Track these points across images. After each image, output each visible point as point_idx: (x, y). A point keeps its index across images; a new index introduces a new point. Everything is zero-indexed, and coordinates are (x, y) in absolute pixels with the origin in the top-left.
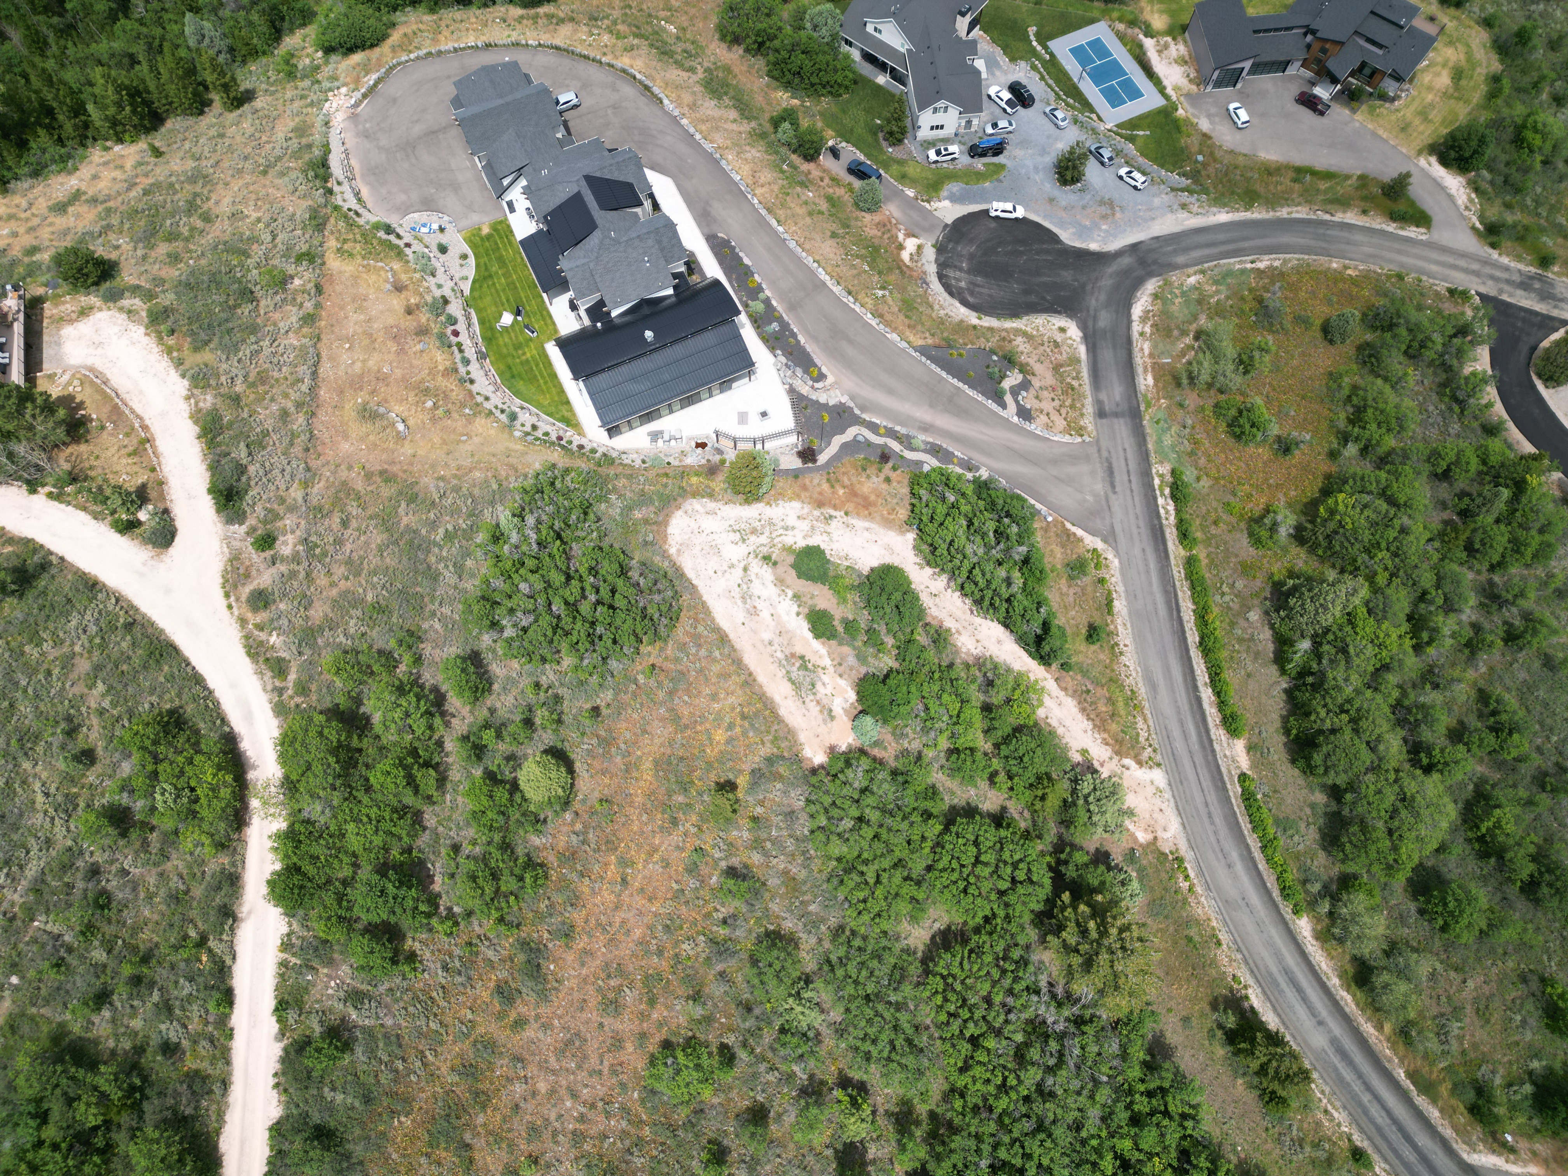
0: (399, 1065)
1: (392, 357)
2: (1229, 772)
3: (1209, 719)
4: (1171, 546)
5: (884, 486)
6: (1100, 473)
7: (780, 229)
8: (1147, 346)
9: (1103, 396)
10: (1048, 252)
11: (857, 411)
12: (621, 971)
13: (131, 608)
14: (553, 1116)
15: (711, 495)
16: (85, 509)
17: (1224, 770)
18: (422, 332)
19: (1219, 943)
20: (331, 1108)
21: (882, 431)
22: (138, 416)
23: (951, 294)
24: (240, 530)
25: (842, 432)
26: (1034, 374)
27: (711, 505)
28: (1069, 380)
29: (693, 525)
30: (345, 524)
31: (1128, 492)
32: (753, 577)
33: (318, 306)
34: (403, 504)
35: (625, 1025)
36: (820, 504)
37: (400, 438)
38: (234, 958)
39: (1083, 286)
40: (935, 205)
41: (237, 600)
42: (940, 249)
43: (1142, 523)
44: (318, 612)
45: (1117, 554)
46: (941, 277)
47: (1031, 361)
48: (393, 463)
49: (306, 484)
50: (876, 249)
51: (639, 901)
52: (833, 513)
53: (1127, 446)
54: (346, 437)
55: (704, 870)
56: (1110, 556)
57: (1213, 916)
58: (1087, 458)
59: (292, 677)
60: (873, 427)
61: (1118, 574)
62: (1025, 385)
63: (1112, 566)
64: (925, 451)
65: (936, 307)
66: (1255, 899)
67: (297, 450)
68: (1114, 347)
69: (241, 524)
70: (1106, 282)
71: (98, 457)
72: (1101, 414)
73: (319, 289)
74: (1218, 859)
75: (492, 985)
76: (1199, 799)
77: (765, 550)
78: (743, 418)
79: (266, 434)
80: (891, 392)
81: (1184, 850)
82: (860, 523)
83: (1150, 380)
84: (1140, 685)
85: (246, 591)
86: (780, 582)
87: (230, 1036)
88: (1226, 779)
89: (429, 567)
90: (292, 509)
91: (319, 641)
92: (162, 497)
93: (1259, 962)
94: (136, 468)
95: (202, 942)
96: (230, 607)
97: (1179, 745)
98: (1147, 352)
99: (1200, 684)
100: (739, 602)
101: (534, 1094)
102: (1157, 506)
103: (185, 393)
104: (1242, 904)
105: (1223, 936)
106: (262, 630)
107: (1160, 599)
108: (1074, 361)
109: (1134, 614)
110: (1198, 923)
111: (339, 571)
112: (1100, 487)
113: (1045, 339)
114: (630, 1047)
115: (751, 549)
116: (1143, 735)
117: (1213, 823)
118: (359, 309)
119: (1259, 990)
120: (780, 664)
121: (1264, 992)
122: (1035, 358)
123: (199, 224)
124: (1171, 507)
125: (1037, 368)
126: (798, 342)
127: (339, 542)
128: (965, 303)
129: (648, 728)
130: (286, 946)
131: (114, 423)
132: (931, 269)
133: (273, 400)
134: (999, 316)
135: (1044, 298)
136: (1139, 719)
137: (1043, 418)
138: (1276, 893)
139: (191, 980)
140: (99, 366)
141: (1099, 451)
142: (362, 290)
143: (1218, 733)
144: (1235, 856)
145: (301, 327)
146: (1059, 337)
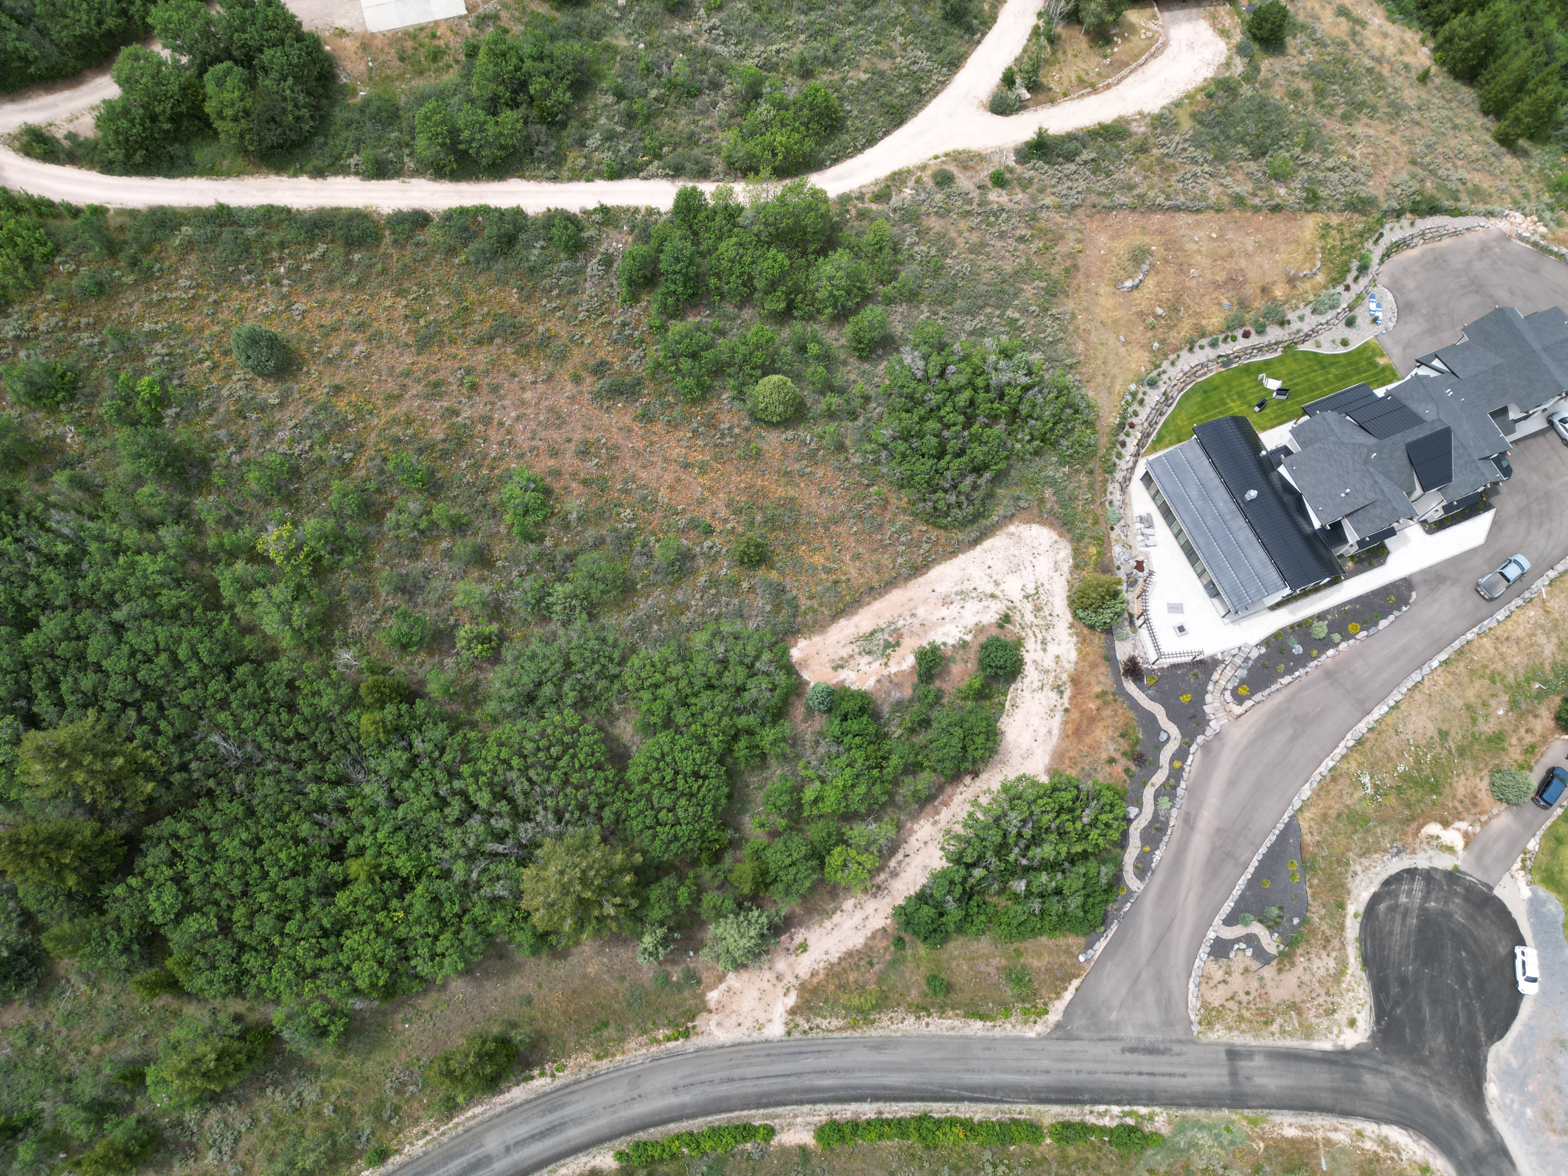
0: (555, 292)
1: (1208, 275)
2: (777, 1116)
3: (838, 1107)
4: (1056, 1109)
5: (1104, 756)
6: (1150, 1038)
7: (1435, 663)
8: (1341, 1137)
9: (1259, 1061)
10: (1471, 1020)
11: (1200, 739)
12: (613, 459)
13: (934, 92)
14: (506, 402)
15: (1076, 567)
16: (1025, 51)
17: (780, 1110)
18: (1243, 305)
19: (599, 1058)
20: (529, 246)
21: (1177, 764)
22: (1119, 82)
23: (1387, 883)
24: (1011, 161)
25: (1170, 717)
26: (1280, 971)
27: (1066, 567)
28: (1279, 1020)
29: (1042, 549)
30: (1021, 239)
31: (1126, 1068)
32: (984, 603)
33: (1256, 209)
34: (1044, 284)
35: (569, 460)
36: (1075, 681)
37: (1116, 283)
38: (645, 178)
39: (1424, 1062)
40: (1521, 878)
41: (943, 162)
42: (1453, 876)
43: (1083, 1077)
44: (935, 224)
45: (1040, 1038)
46: (1411, 873)
47: (1299, 970)
48: (1088, 276)
49: (1059, 207)
50: (1435, 788)
51: (669, 477)
52: (1067, 694)
53: (1190, 1079)
54: (1112, 238)
55: (692, 534)
56: (1039, 1028)
57: (627, 1057)
58: (1168, 1023)
59: (874, 206)
60: (1181, 754)
61: (1015, 1033)
62: (1261, 955)
63: (1026, 1028)
64: (1156, 814)
65: (1365, 862)
66: (640, 1109)
67: (1093, 198)
68: (1333, 1090)
69: (1017, 162)
70: (1436, 1098)
71: (1075, 56)
72: (1233, 1054)
73: (1276, 209)
74: (683, 1078)
75: (609, 359)
76: (749, 1071)
77: (1017, 617)
78: (1175, 608)
79: (1108, 174)
80: (1232, 783)
81: (696, 1042)
82: (1056, 723)
83: (1291, 1132)
84: (881, 1032)
85: (952, 168)
86: (980, 629)
87: (588, 180)
88: (770, 1110)
89: (981, 308)
90: (1034, 199)
91: (907, 226)
92: (1038, 103)
93: (575, 1097)
94: (1066, 83)
95: (658, 156)
96: (936, 157)
97: (810, 1063)
98: (1334, 1136)
99: (880, 1105)
100: (957, 588)
101: (523, 389)
102: (1109, 1103)
103: (1146, 111)
104: (636, 1093)
105: (604, 1065)
106: (917, 182)
107: (986, 1079)
108: (1309, 1033)
109: (967, 1042)
110: (622, 1040)
111: (974, 238)
112: (1130, 1033)
113: (1337, 999)
114: (551, 463)
115: (1018, 604)
116: (824, 1024)
117: (723, 1081)
118: (1259, 246)
119: (548, 1089)
120: (890, 624)
121: (545, 1094)
122: (1306, 978)
123: (1339, 111)
124: (1106, 1122)
125: (1291, 979)
126: (1282, 676)
127: (1002, 236)
128: (1375, 899)
129: (825, 495)
130: (650, 212)
131: (1111, 64)
132: (1421, 862)
133: (1146, 177)
134: (1362, 940)
135: (1397, 1004)
136: (841, 1023)
137: (1219, 975)
138: (642, 1136)
139: (630, 151)
140: (1168, 51)
141: (1180, 1042)
142: (1283, 248)
143: (822, 1113)
144: (685, 1098)
145: (1229, 196)
146: (1341, 1016)
